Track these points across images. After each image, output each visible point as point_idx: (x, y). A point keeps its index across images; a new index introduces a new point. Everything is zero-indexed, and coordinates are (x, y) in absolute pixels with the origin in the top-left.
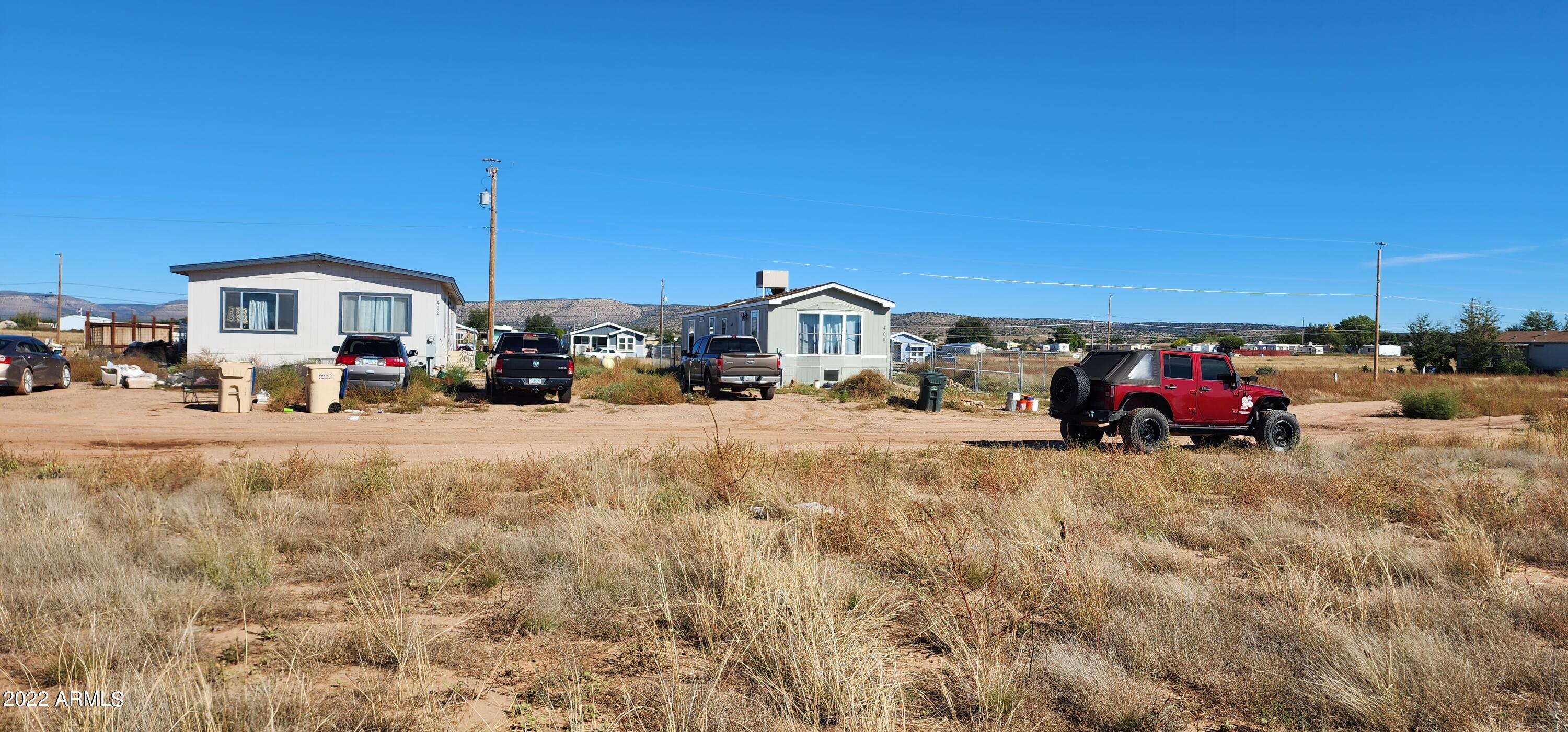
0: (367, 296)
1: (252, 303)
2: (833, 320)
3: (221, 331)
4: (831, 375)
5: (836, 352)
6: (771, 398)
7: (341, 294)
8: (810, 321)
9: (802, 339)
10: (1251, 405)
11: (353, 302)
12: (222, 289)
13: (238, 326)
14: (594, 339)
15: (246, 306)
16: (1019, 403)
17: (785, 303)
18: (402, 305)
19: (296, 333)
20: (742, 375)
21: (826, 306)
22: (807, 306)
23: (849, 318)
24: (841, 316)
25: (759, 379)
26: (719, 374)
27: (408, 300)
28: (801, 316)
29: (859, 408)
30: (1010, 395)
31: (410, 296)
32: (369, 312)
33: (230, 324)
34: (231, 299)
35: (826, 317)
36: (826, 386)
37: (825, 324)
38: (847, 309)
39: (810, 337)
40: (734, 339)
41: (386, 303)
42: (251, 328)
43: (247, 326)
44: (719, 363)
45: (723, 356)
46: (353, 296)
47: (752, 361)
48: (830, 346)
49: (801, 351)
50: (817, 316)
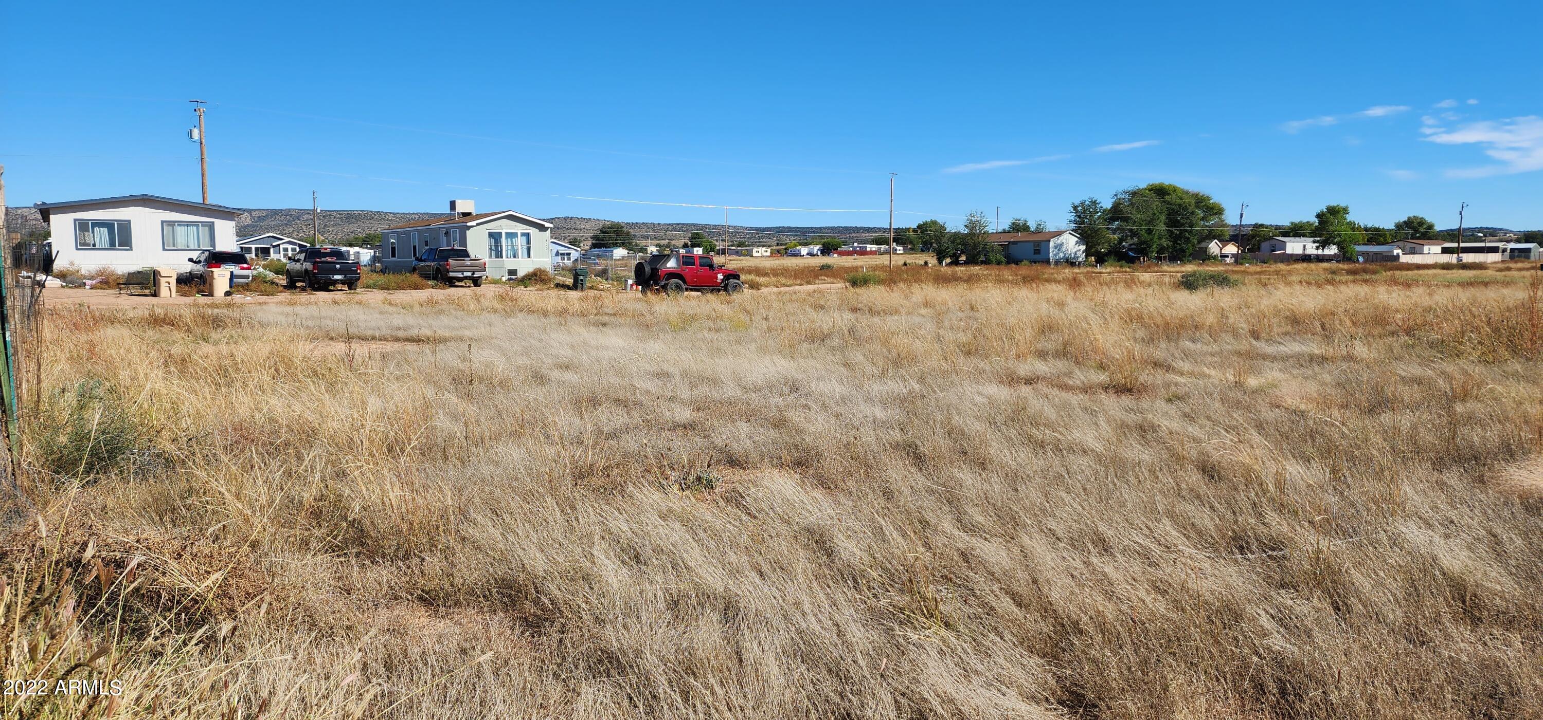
0: (181, 223)
1: (96, 229)
2: (512, 236)
3: (77, 249)
4: (512, 272)
5: (514, 257)
6: (480, 286)
7: (163, 222)
8: (495, 237)
9: (491, 249)
10: (722, 277)
11: (171, 228)
12: (75, 220)
13: (89, 245)
14: (257, 249)
15: (93, 232)
16: (632, 286)
17: (478, 224)
18: (207, 229)
19: (131, 249)
20: (463, 272)
21: (506, 227)
22: (494, 227)
23: (523, 234)
24: (517, 233)
25: (473, 274)
26: (448, 271)
27: (211, 227)
28: (489, 233)
29: (537, 290)
30: (626, 281)
31: (213, 223)
32: (183, 233)
33: (82, 244)
34: (82, 227)
35: (507, 234)
36: (510, 279)
37: (506, 238)
38: (520, 229)
39: (496, 247)
40: (453, 250)
41: (195, 228)
42: (97, 247)
43: (94, 245)
44: (448, 265)
45: (450, 260)
46: (172, 224)
47: (468, 263)
48: (511, 254)
49: (491, 256)
50: (501, 233)
